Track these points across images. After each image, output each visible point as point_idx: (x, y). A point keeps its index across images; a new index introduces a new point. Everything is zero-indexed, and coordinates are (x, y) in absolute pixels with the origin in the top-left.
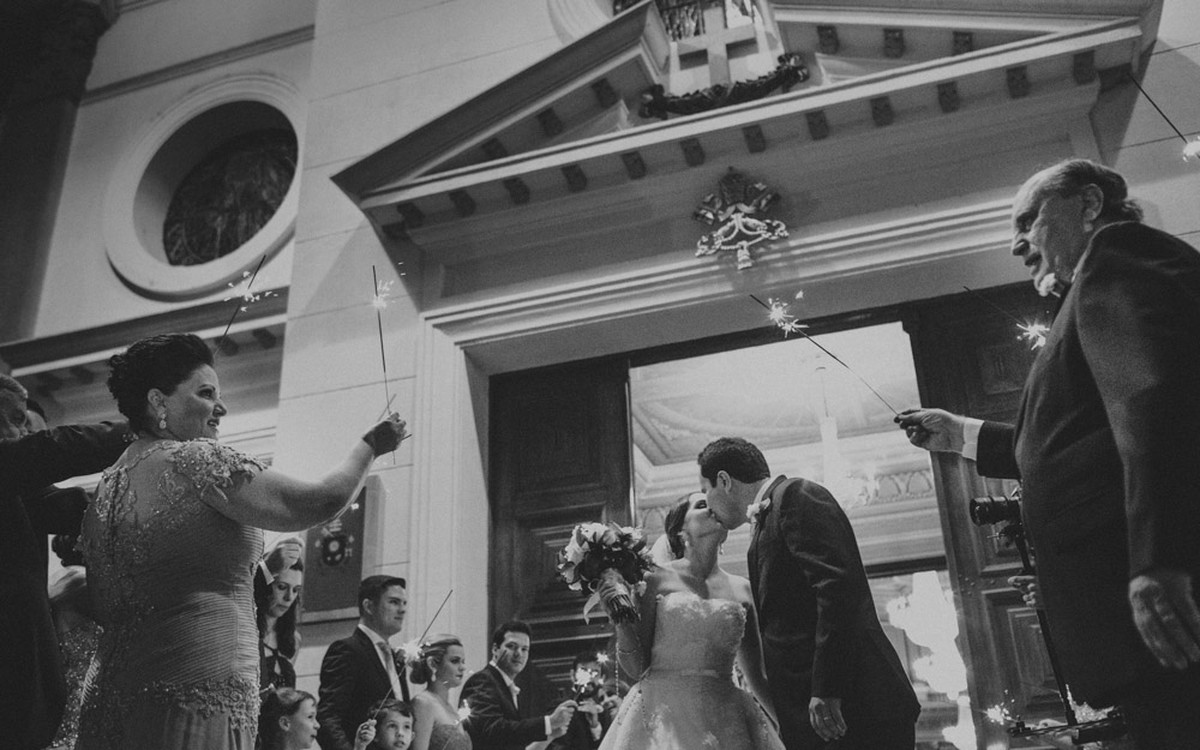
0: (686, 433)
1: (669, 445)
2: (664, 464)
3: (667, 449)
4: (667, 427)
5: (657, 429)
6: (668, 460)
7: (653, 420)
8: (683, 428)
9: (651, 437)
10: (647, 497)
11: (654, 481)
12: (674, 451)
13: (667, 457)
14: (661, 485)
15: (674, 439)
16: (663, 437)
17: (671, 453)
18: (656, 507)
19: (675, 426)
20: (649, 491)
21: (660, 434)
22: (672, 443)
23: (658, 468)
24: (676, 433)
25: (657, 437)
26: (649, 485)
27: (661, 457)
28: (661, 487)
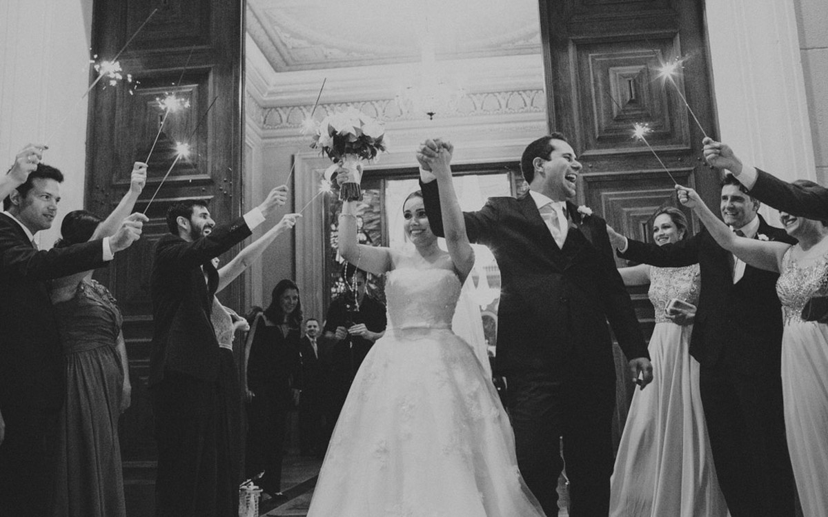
0: (304, 43)
1: (289, 53)
2: (285, 71)
3: (287, 57)
4: (288, 35)
5: (279, 37)
6: (288, 68)
7: (276, 28)
8: (301, 38)
9: (274, 44)
10: (267, 99)
11: (275, 86)
12: (293, 59)
13: (287, 65)
14: (281, 89)
15: (293, 48)
16: (285, 45)
17: (291, 62)
18: (276, 108)
19: (296, 36)
20: (271, 94)
21: (282, 42)
22: (291, 51)
23: (278, 74)
24: (296, 42)
25: (280, 45)
26: (271, 89)
27: (282, 64)
28: (281, 91)
